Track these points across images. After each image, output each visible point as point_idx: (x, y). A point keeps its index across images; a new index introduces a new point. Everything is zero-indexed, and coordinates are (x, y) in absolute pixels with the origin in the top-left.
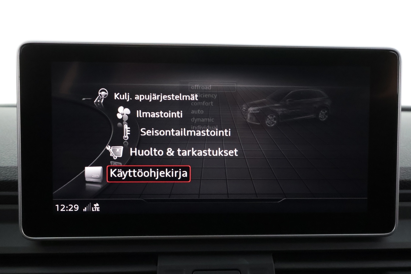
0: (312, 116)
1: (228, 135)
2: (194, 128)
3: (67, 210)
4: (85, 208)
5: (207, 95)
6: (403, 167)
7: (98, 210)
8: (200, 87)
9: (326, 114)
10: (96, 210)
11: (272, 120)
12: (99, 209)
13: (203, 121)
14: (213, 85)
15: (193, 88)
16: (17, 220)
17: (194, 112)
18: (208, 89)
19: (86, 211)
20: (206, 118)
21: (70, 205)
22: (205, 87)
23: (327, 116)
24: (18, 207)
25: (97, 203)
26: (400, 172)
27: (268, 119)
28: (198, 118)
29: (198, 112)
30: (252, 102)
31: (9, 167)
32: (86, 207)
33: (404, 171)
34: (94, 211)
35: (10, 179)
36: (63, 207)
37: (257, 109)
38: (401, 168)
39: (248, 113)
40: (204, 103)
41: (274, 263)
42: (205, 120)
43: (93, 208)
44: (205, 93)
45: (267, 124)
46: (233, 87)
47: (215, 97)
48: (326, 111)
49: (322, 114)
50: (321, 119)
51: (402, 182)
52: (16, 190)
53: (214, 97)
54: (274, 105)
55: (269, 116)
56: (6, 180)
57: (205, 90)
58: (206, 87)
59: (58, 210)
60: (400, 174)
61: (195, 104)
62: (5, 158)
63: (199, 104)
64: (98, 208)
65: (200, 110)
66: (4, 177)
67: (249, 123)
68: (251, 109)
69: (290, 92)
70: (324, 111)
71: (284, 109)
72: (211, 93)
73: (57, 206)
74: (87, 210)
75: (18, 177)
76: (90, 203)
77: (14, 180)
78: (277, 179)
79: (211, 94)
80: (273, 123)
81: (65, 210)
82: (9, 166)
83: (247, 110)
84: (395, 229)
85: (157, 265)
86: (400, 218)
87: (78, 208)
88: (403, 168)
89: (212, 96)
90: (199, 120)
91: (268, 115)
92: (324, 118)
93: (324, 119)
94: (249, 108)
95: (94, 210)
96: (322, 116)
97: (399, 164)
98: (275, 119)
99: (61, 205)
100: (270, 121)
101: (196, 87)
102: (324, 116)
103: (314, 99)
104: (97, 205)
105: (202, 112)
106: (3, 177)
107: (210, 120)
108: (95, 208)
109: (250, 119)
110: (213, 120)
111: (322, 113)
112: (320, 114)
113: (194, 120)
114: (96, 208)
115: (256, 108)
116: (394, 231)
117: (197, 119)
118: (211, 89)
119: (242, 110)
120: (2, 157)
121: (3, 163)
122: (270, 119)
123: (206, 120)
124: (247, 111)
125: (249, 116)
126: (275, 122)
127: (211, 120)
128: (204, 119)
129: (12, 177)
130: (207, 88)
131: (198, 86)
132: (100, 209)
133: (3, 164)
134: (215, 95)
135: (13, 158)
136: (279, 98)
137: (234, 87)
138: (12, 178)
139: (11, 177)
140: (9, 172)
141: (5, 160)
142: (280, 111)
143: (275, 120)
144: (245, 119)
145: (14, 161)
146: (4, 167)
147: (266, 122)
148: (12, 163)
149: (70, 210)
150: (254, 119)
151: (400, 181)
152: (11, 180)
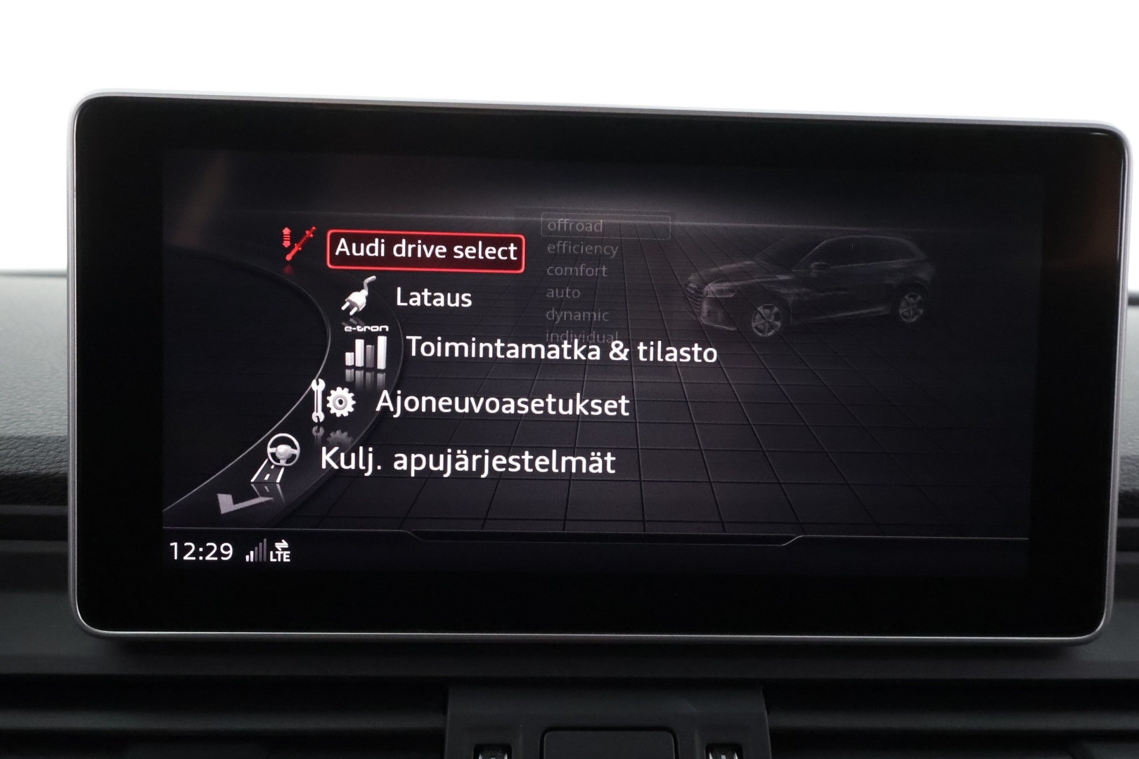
0: (881, 309)
1: (648, 358)
2: (555, 338)
3: (201, 558)
4: (252, 553)
5: (591, 248)
6: (1129, 454)
7: (287, 558)
8: (571, 224)
9: (920, 304)
10: (279, 560)
11: (769, 317)
12: (288, 556)
13: (580, 319)
14: (605, 221)
15: (552, 226)
16: (62, 585)
17: (555, 294)
18: (593, 230)
19: (252, 560)
20: (588, 310)
21: (208, 544)
22: (585, 226)
23: (921, 311)
24: (67, 547)
25: (283, 541)
26: (1122, 470)
27: (758, 316)
28: (565, 310)
29: (565, 294)
30: (714, 270)
31: (43, 437)
32: (254, 550)
33: (1132, 467)
34: (275, 560)
35: (43, 472)
36: (190, 548)
37: (727, 288)
38: (1122, 458)
39: (704, 297)
40: (581, 268)
41: (768, 713)
42: (584, 316)
43: (272, 553)
44: (588, 242)
45: (755, 330)
46: (665, 225)
47: (614, 253)
48: (919, 297)
49: (908, 304)
50: (905, 320)
51: (1124, 497)
52: (64, 501)
53: (612, 253)
54: (776, 277)
55: (760, 309)
56: (34, 474)
57: (585, 233)
58: (589, 225)
59: (176, 558)
60: (1121, 475)
61: (559, 271)
62: (32, 412)
63: (569, 271)
64: (285, 553)
65: (572, 288)
66: (28, 466)
67: (706, 326)
68: (712, 288)
69: (821, 242)
70: (914, 297)
71: (804, 290)
72: (602, 243)
73: (174, 546)
74: (256, 560)
75: (67, 466)
76: (265, 540)
77: (56, 473)
78: (780, 483)
79: (602, 245)
80: (772, 327)
81: (194, 558)
82: (45, 435)
83: (699, 291)
84: (1103, 626)
85: (445, 712)
86: (1118, 595)
87: (231, 552)
88: (1128, 458)
89: (605, 252)
90: (568, 315)
91: (758, 306)
92: (913, 317)
93: (914, 320)
94: (707, 284)
95: (274, 558)
96: (909, 310)
97: (1119, 447)
98: (777, 317)
99: (186, 544)
100: (763, 321)
101: (562, 225)
102: (914, 310)
103: (885, 262)
104: (285, 544)
105: (576, 294)
106: (27, 464)
107: (599, 317)
108: (279, 553)
109: (708, 315)
110: (606, 315)
111: (907, 302)
112: (903, 304)
113: (553, 316)
114: (282, 552)
115: (725, 286)
116: (1099, 631)
117: (563, 313)
118: (601, 230)
119: (687, 291)
120: (24, 411)
121: (27, 428)
122: (763, 317)
123: (587, 315)
124: (702, 293)
125: (705, 306)
126: (778, 324)
127: (601, 315)
128: (582, 315)
129: (51, 466)
130: (591, 227)
131: (565, 223)
132: (291, 557)
133: (24, 430)
134: (612, 248)
135: (52, 415)
136: (789, 257)
137: (666, 227)
138: (50, 468)
139: (49, 464)
140: (42, 452)
141: (31, 419)
142: (791, 295)
143: (777, 319)
144: (695, 314)
145: (56, 422)
146: (30, 439)
147: (753, 324)
148: (50, 426)
149: (208, 558)
150: (720, 315)
151: (1120, 493)
152: (48, 473)
